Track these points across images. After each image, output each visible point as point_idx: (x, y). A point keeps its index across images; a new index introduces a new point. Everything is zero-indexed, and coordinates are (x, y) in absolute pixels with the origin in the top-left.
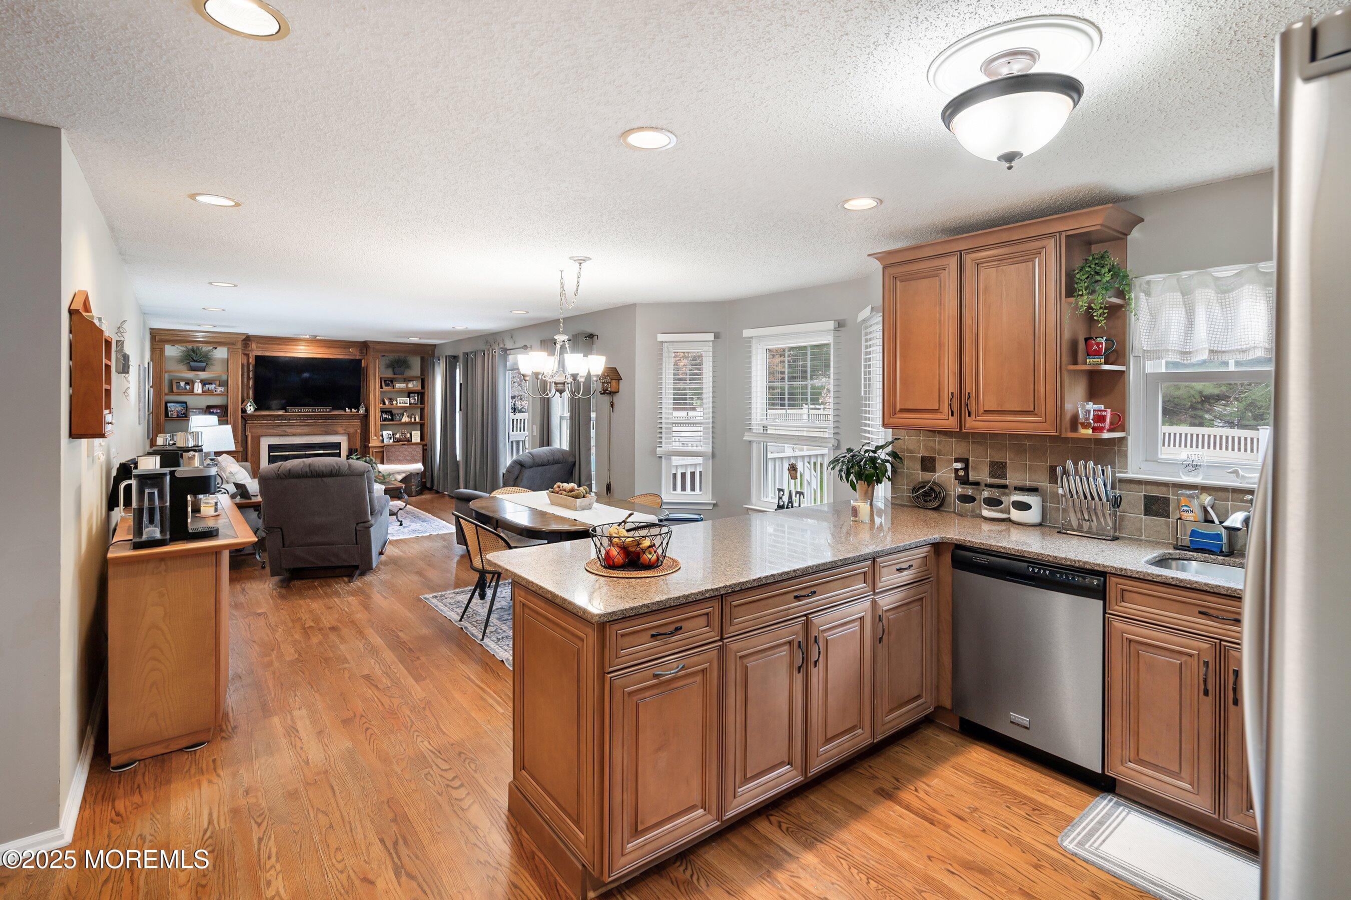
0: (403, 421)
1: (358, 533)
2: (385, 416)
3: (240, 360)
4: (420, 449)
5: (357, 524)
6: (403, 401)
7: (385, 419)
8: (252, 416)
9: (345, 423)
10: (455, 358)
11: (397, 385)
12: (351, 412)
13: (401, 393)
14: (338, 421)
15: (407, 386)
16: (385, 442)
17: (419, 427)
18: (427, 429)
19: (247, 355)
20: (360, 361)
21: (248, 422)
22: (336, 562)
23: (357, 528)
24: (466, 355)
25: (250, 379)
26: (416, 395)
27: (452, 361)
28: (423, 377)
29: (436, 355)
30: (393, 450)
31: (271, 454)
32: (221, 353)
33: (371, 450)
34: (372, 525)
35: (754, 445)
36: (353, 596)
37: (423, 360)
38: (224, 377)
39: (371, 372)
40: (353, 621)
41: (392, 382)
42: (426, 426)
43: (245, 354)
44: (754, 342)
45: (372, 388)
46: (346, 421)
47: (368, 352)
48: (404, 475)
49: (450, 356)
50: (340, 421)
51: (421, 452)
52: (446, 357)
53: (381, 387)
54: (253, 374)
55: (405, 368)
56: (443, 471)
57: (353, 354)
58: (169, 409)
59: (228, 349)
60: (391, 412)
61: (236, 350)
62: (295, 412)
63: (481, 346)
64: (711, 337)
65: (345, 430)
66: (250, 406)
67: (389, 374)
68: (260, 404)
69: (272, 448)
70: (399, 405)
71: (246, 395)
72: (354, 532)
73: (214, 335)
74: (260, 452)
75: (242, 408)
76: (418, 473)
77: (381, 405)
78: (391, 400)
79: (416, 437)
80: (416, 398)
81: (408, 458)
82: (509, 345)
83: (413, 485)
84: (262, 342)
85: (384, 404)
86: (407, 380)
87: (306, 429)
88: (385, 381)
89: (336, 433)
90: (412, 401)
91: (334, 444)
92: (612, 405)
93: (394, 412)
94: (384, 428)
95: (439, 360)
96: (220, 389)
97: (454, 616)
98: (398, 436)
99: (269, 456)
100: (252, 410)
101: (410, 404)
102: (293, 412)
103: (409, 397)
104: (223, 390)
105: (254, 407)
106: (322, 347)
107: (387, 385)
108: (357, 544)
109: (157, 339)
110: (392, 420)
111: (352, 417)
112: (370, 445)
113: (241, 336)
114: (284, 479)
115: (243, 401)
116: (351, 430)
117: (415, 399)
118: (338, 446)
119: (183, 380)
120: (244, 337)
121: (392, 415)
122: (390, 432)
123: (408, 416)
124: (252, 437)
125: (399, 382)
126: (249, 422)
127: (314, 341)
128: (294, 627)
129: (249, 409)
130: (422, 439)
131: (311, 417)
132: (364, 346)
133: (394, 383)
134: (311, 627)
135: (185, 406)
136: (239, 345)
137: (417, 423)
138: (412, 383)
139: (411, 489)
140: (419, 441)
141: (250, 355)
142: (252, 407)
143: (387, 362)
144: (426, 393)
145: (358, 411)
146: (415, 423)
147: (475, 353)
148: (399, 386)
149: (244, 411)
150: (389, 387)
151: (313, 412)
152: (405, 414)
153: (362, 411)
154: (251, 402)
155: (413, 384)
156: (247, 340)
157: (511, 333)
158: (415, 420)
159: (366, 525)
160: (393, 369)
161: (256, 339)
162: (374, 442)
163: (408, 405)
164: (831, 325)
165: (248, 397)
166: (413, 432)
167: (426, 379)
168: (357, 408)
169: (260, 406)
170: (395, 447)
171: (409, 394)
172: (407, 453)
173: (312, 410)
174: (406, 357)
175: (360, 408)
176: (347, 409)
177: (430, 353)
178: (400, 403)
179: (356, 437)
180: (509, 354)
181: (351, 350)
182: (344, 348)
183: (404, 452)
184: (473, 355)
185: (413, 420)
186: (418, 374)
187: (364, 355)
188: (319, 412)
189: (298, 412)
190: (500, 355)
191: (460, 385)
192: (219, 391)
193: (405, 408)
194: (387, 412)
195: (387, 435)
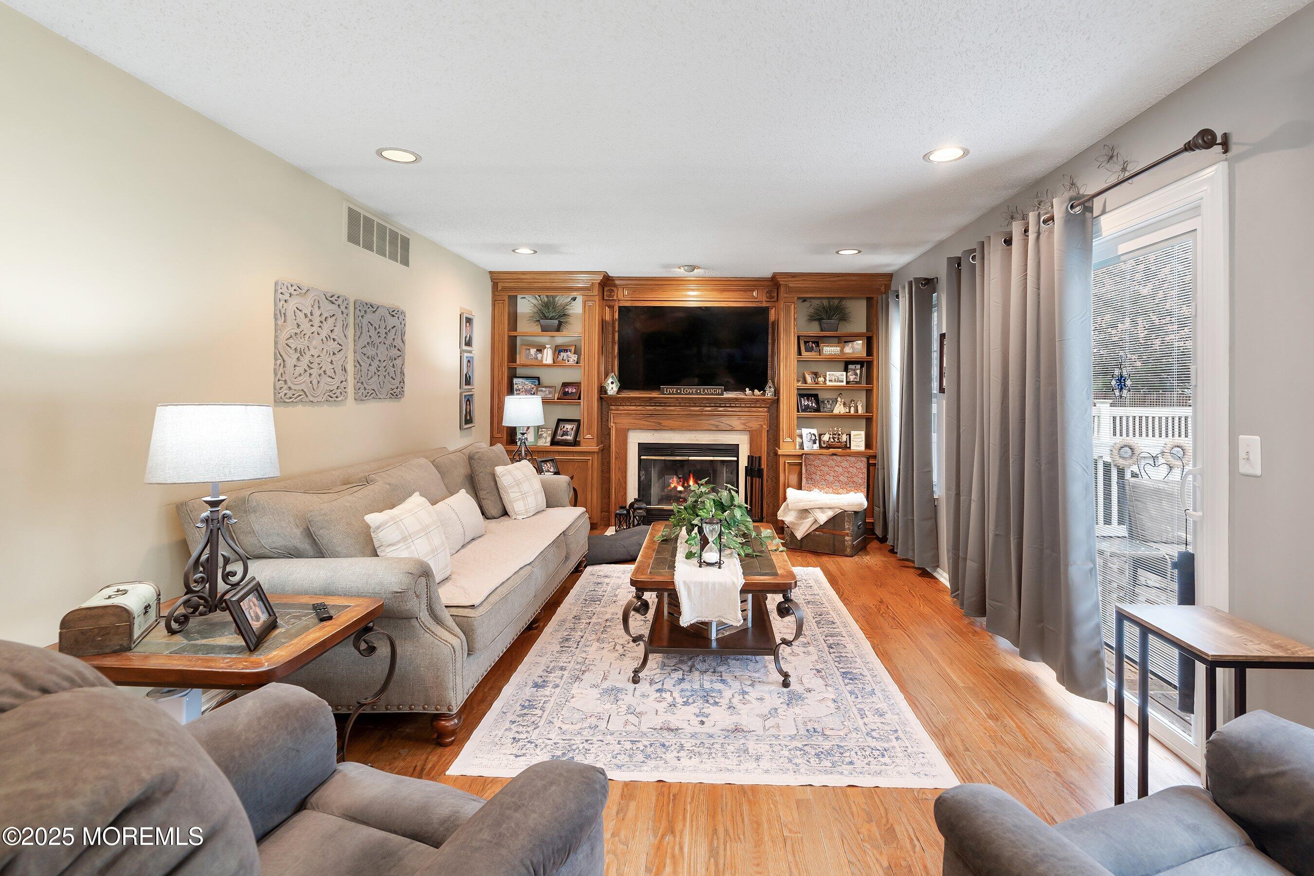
2: (805, 402)
3: (600, 313)
4: (862, 465)
6: (836, 377)
7: (806, 409)
8: (613, 400)
9: (745, 412)
10: (928, 285)
11: (825, 348)
12: (754, 394)
13: (832, 361)
14: (734, 409)
15: (842, 351)
16: (805, 448)
17: (864, 422)
18: (877, 429)
19: (611, 307)
20: (765, 311)
21: (608, 405)
24: (956, 264)
26: (858, 366)
27: (925, 290)
28: (870, 334)
29: (893, 288)
30: (817, 462)
31: (642, 457)
33: (781, 462)
37: (871, 303)
39: (783, 328)
41: (818, 346)
42: (874, 423)
43: (605, 305)
45: (783, 354)
46: (746, 409)
47: (779, 295)
48: (830, 514)
49: (917, 280)
50: (737, 409)
51: (865, 471)
52: (910, 284)
53: (800, 353)
54: (617, 335)
55: (840, 319)
56: (905, 515)
57: (756, 299)
58: (515, 386)
59: (585, 299)
60: (816, 396)
61: (593, 299)
62: (673, 394)
65: (744, 424)
66: (612, 383)
67: (814, 330)
68: (626, 381)
69: (644, 448)
70: (828, 383)
71: (605, 367)
74: (627, 454)
75: (600, 386)
76: (856, 513)
77: (800, 384)
78: (816, 375)
79: (858, 442)
80: (858, 372)
81: (842, 478)
83: (847, 535)
84: (633, 284)
85: (805, 382)
86: (840, 341)
87: (689, 421)
89: (732, 430)
90: (852, 378)
91: (728, 448)
93: (822, 396)
94: (803, 422)
95: (897, 297)
98: (826, 438)
99: (640, 460)
100: (616, 389)
101: (848, 383)
102: (670, 394)
103: (846, 370)
105: (618, 385)
109: (500, 288)
110: (818, 410)
111: (754, 403)
112: (780, 452)
113: (599, 277)
115: (601, 376)
116: (754, 425)
117: (856, 374)
118: (734, 450)
119: (533, 346)
120: (603, 278)
121: (817, 402)
122: (814, 431)
123: (844, 404)
124: (616, 428)
125: (830, 344)
126: (610, 406)
129: (610, 388)
130: (868, 445)
131: (695, 403)
132: (773, 285)
135: (537, 383)
136: (599, 291)
137: (860, 417)
138: (850, 344)
139: (844, 541)
140: (862, 448)
141: (613, 306)
142: (614, 385)
143: (812, 310)
144: (875, 363)
145: (763, 394)
146: (857, 417)
147: (980, 248)
148: (830, 350)
149: (602, 390)
150: (813, 353)
151: (697, 394)
152: (839, 399)
153: (769, 393)
154: (612, 378)
155: (853, 347)
156: (607, 283)
158: (856, 411)
160: (820, 320)
161: (624, 282)
162: (787, 447)
163: (844, 384)
165: (609, 370)
166: (853, 433)
167: (875, 337)
168: (762, 388)
169: (624, 385)
170: (821, 457)
171: (847, 364)
172: (840, 469)
173: (696, 392)
174: (841, 299)
175: (767, 389)
176: (747, 389)
177: (883, 288)
178: (830, 381)
179: (761, 436)
180: (1104, 212)
181: (755, 294)
182: (745, 291)
183: (837, 468)
184: (974, 258)
185: (852, 411)
186: (862, 329)
187: (775, 299)
188: (706, 394)
189: (677, 394)
190: (1069, 219)
191: (943, 336)
192: (572, 360)
193: (839, 390)
194: (808, 396)
195: (809, 436)
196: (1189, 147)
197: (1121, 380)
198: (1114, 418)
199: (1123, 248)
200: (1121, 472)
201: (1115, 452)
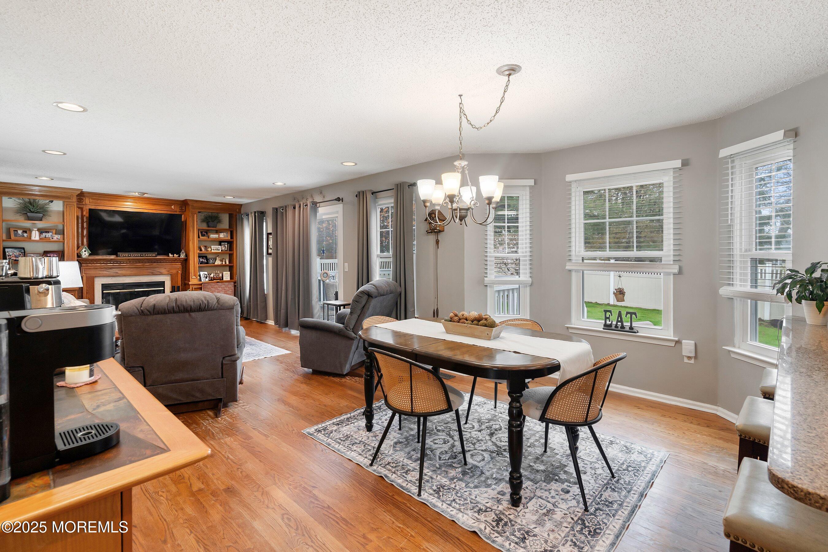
0: (216, 263)
1: (224, 367)
2: (201, 260)
3: (76, 212)
4: (231, 285)
5: (224, 358)
6: (215, 248)
7: (202, 263)
8: (86, 261)
9: (168, 265)
10: (263, 214)
11: (211, 235)
12: (173, 257)
13: (214, 241)
14: (163, 264)
15: (219, 236)
16: (202, 281)
17: (228, 268)
18: (236, 270)
19: (82, 209)
20: (181, 215)
21: (82, 265)
22: (199, 396)
23: (224, 362)
24: (276, 210)
25: (84, 229)
26: (226, 243)
27: (261, 215)
28: (232, 229)
29: (243, 212)
30: (209, 286)
31: (104, 292)
32: (57, 206)
33: (191, 287)
34: (238, 358)
35: (574, 274)
36: (228, 435)
37: (231, 216)
38: (60, 227)
39: (190, 223)
40: (247, 475)
41: (207, 234)
42: (235, 268)
43: (79, 208)
44: (574, 185)
45: (191, 238)
46: (169, 264)
47: (187, 209)
49: (258, 211)
50: (164, 264)
51: (232, 288)
52: (255, 212)
53: (199, 237)
54: (87, 225)
55: (217, 223)
57: (174, 210)
58: (6, 253)
59: (64, 202)
60: (206, 257)
61: (71, 203)
63: (289, 202)
64: (531, 182)
65: (168, 271)
66: (85, 251)
67: (204, 226)
68: (93, 250)
69: (105, 287)
70: (212, 251)
71: (80, 242)
72: (221, 366)
73: (50, 190)
74: (94, 290)
75: (77, 253)
77: (199, 251)
78: (206, 247)
79: (227, 276)
80: (226, 246)
81: (228, 292)
82: (318, 199)
84: (95, 197)
85: (201, 250)
86: (217, 232)
87: (135, 271)
88: (201, 232)
89: (161, 274)
90: (223, 249)
91: (159, 283)
92: (437, 242)
93: (209, 257)
94: (201, 269)
95: (248, 215)
96: (57, 237)
97: (365, 461)
98: (212, 275)
99: (103, 293)
100: (87, 254)
101: (222, 251)
102: (124, 257)
103: (220, 245)
104: (59, 237)
105: (88, 252)
106: (148, 204)
107: (203, 235)
108: (222, 378)
110: (207, 263)
111: (174, 261)
112: (190, 283)
113: (75, 191)
114: (147, 315)
115: (78, 247)
116: (174, 271)
117: (225, 247)
118: (162, 284)
119: (20, 228)
120: (79, 192)
121: (207, 259)
122: (206, 273)
123: (220, 260)
124: (86, 277)
125: (213, 233)
126: (84, 265)
127: (142, 199)
128: (179, 494)
129: (83, 254)
130: (232, 277)
131: (139, 261)
132: (184, 204)
133: (209, 234)
134: (200, 490)
135: (23, 251)
136: (75, 199)
137: (227, 265)
138: (222, 234)
140: (229, 279)
141: (84, 209)
142: (86, 253)
143: (203, 217)
144: (235, 242)
145: (179, 256)
146: (226, 266)
147: (285, 208)
148: (213, 236)
149: (79, 255)
150: (205, 237)
151: (141, 256)
152: (218, 258)
153: (183, 256)
154: (85, 248)
155: (224, 235)
156: (81, 195)
157: (321, 190)
158: (225, 263)
159: (233, 358)
160: (208, 222)
161: (89, 195)
162: (193, 281)
163: (220, 251)
164: (678, 163)
165: (83, 244)
166: (224, 273)
167: (235, 232)
168: (179, 253)
169: (93, 252)
170: (211, 284)
171: (220, 243)
172: (221, 289)
173: (141, 255)
174: (218, 213)
175: (181, 253)
176: (170, 254)
177: (238, 210)
178: (214, 250)
179: (178, 276)
180: (319, 207)
181: (173, 207)
182: (167, 205)
183: (219, 288)
184: (282, 210)
185: (224, 263)
186: (227, 227)
187: (184, 211)
188: (146, 257)
189: (129, 257)
190: (311, 207)
191: (268, 234)
192: (55, 238)
193: (217, 254)
194: (203, 257)
195: (204, 275)
196: (336, 200)
197: (323, 251)
198: (321, 264)
199: (324, 217)
200: (323, 282)
201: (322, 275)
